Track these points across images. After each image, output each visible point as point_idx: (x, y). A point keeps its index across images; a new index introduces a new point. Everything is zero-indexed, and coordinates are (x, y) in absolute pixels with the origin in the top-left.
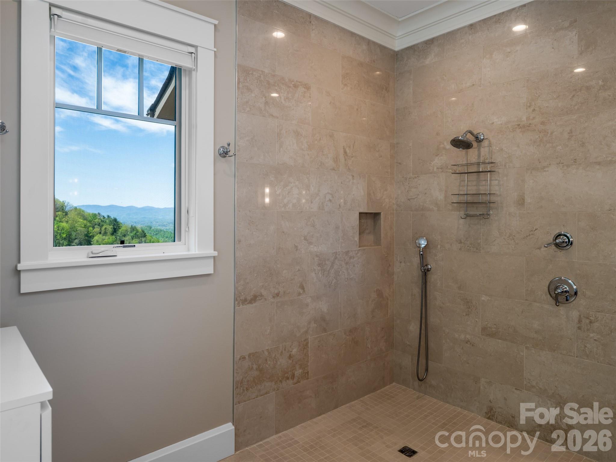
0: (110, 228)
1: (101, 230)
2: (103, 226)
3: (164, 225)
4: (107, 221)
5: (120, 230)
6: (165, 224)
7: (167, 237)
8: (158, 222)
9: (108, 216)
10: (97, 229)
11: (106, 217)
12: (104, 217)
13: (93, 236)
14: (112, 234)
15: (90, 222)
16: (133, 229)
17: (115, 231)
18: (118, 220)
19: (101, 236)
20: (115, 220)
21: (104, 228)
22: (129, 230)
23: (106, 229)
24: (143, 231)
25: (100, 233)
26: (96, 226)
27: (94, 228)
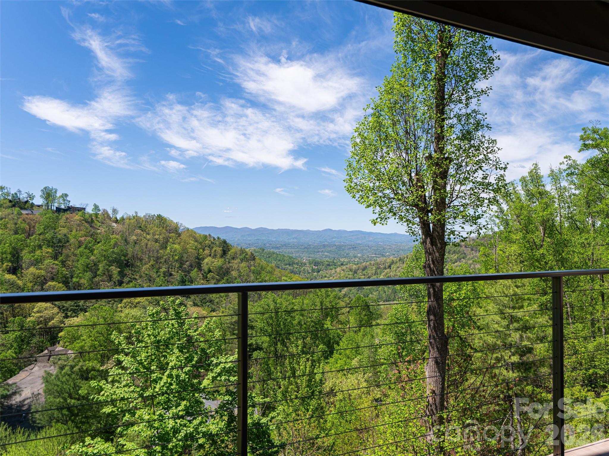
0: (219, 250)
1: (211, 252)
2: (213, 248)
3: (277, 248)
4: (217, 243)
5: (229, 253)
6: (278, 246)
7: (280, 260)
8: (271, 244)
9: (218, 238)
10: (207, 252)
11: (217, 239)
12: (214, 239)
13: (204, 259)
14: (222, 257)
15: (201, 243)
16: (242, 251)
17: (224, 253)
18: (228, 242)
19: (210, 258)
20: (225, 242)
21: (214, 249)
22: (238, 253)
23: (215, 251)
24: (252, 254)
25: (210, 255)
26: (206, 248)
27: (204, 250)
